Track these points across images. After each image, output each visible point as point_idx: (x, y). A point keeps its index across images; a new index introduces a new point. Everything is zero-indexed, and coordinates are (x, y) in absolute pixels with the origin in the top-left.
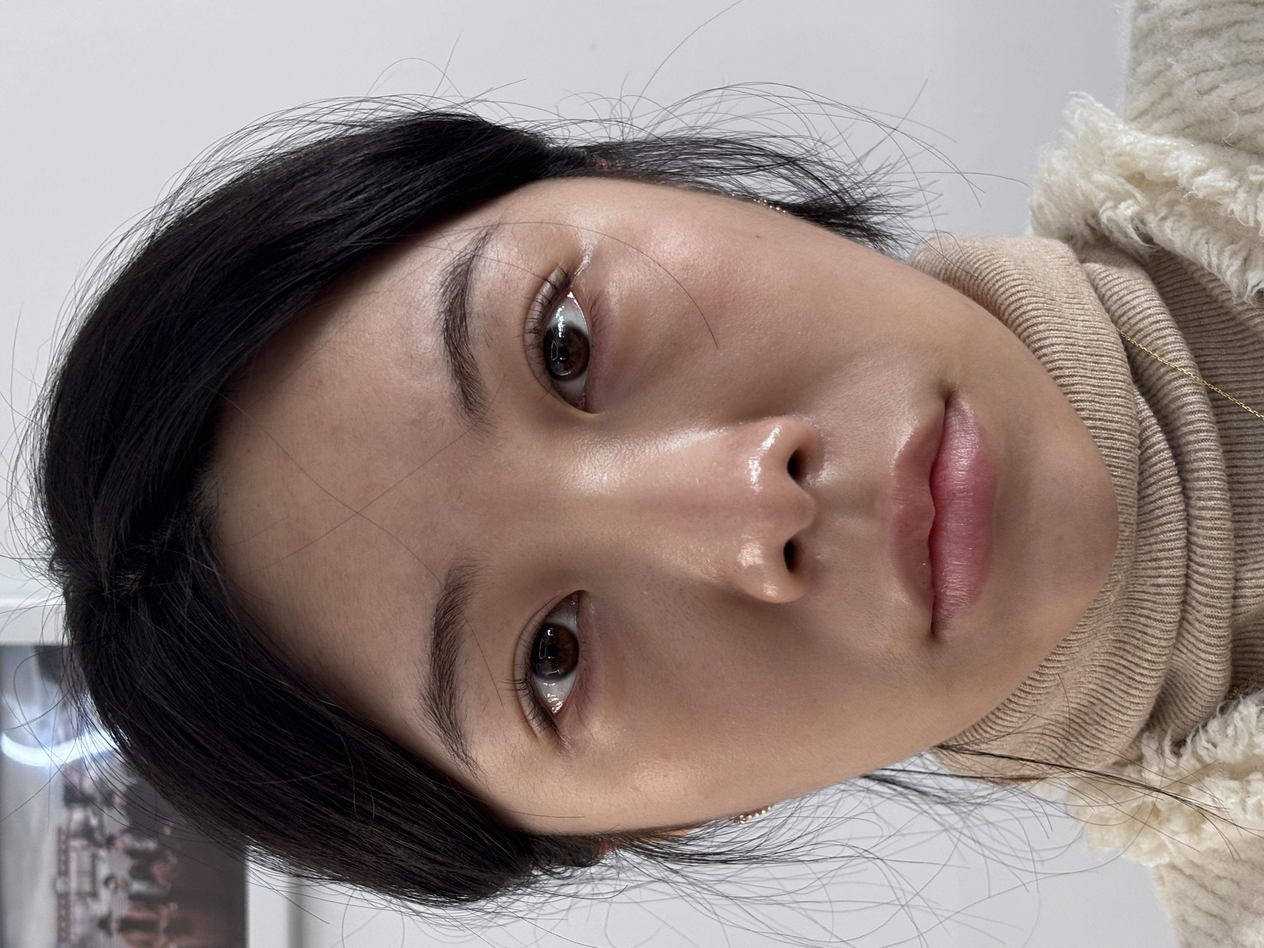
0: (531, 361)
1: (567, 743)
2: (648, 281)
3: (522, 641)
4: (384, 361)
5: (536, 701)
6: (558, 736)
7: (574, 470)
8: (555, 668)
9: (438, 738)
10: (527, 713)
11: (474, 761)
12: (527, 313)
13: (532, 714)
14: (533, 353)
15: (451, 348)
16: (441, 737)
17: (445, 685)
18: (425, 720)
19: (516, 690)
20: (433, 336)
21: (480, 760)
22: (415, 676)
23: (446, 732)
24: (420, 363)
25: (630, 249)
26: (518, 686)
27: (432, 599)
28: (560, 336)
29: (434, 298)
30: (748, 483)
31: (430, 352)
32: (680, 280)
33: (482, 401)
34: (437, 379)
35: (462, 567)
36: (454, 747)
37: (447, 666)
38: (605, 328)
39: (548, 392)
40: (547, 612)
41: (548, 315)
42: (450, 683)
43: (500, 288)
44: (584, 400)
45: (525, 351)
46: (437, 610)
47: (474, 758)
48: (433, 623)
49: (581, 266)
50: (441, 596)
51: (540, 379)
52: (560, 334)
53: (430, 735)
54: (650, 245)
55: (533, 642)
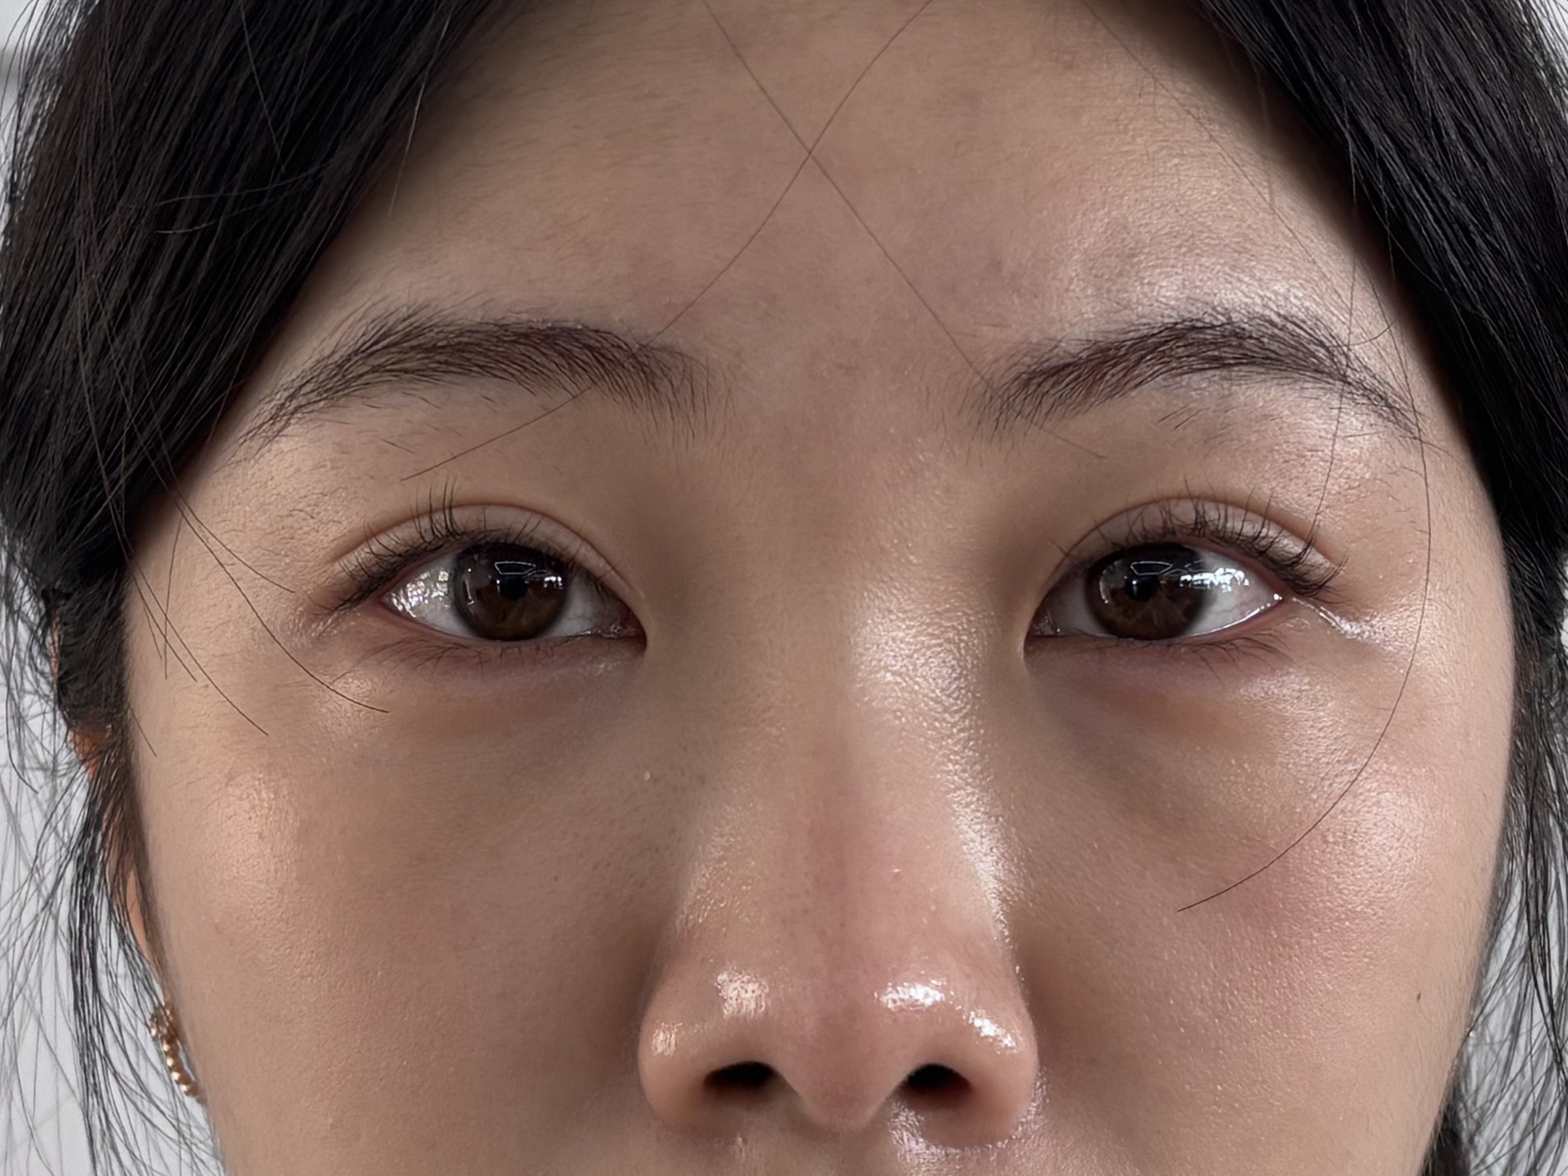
0: (1134, 514)
1: (321, 628)
2: (1317, 760)
3: (534, 520)
4: (1122, 197)
5: (412, 555)
6: (336, 609)
7: (905, 612)
8: (478, 593)
9: (327, 352)
10: (384, 539)
11: (279, 431)
12: (1236, 505)
13: (382, 551)
14: (1154, 519)
15: (1154, 339)
16: (329, 356)
17: (438, 358)
18: (364, 322)
19: (431, 512)
20: (1177, 299)
21: (284, 444)
22: (456, 293)
23: (340, 366)
24: (1120, 274)
25: (1380, 722)
26: (438, 517)
27: (621, 321)
28: (1183, 578)
29: (1258, 300)
30: (896, 978)
31: (1145, 295)
32: (1321, 826)
33: (1045, 408)
34: (1089, 312)
35: (691, 380)
36: (308, 388)
37: (482, 360)
38: (1211, 669)
39: (1067, 555)
40: (598, 573)
41: (1231, 551)
42: (443, 367)
43: (1287, 442)
44: (1049, 631)
45: (1155, 501)
46: (596, 331)
47: (289, 430)
48: (570, 325)
49: (1337, 619)
50: (628, 340)
51: (1096, 534)
52: (1188, 578)
53: (332, 335)
54: (1392, 763)
55: (532, 545)
